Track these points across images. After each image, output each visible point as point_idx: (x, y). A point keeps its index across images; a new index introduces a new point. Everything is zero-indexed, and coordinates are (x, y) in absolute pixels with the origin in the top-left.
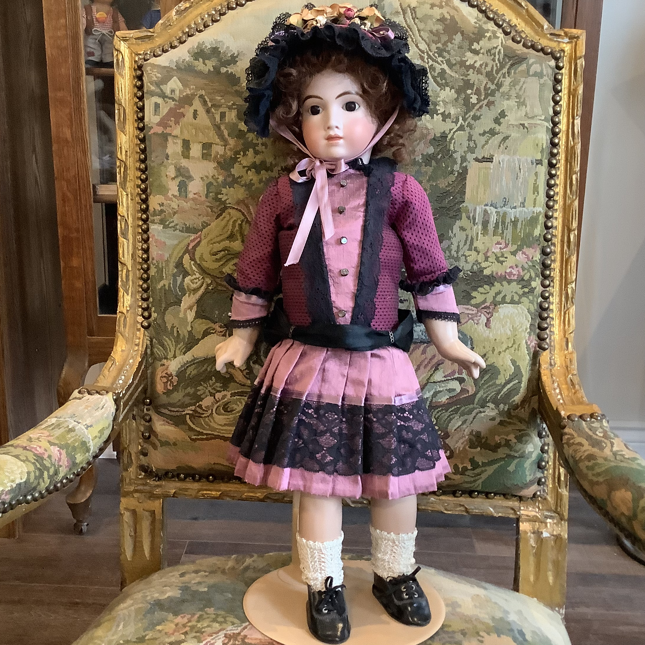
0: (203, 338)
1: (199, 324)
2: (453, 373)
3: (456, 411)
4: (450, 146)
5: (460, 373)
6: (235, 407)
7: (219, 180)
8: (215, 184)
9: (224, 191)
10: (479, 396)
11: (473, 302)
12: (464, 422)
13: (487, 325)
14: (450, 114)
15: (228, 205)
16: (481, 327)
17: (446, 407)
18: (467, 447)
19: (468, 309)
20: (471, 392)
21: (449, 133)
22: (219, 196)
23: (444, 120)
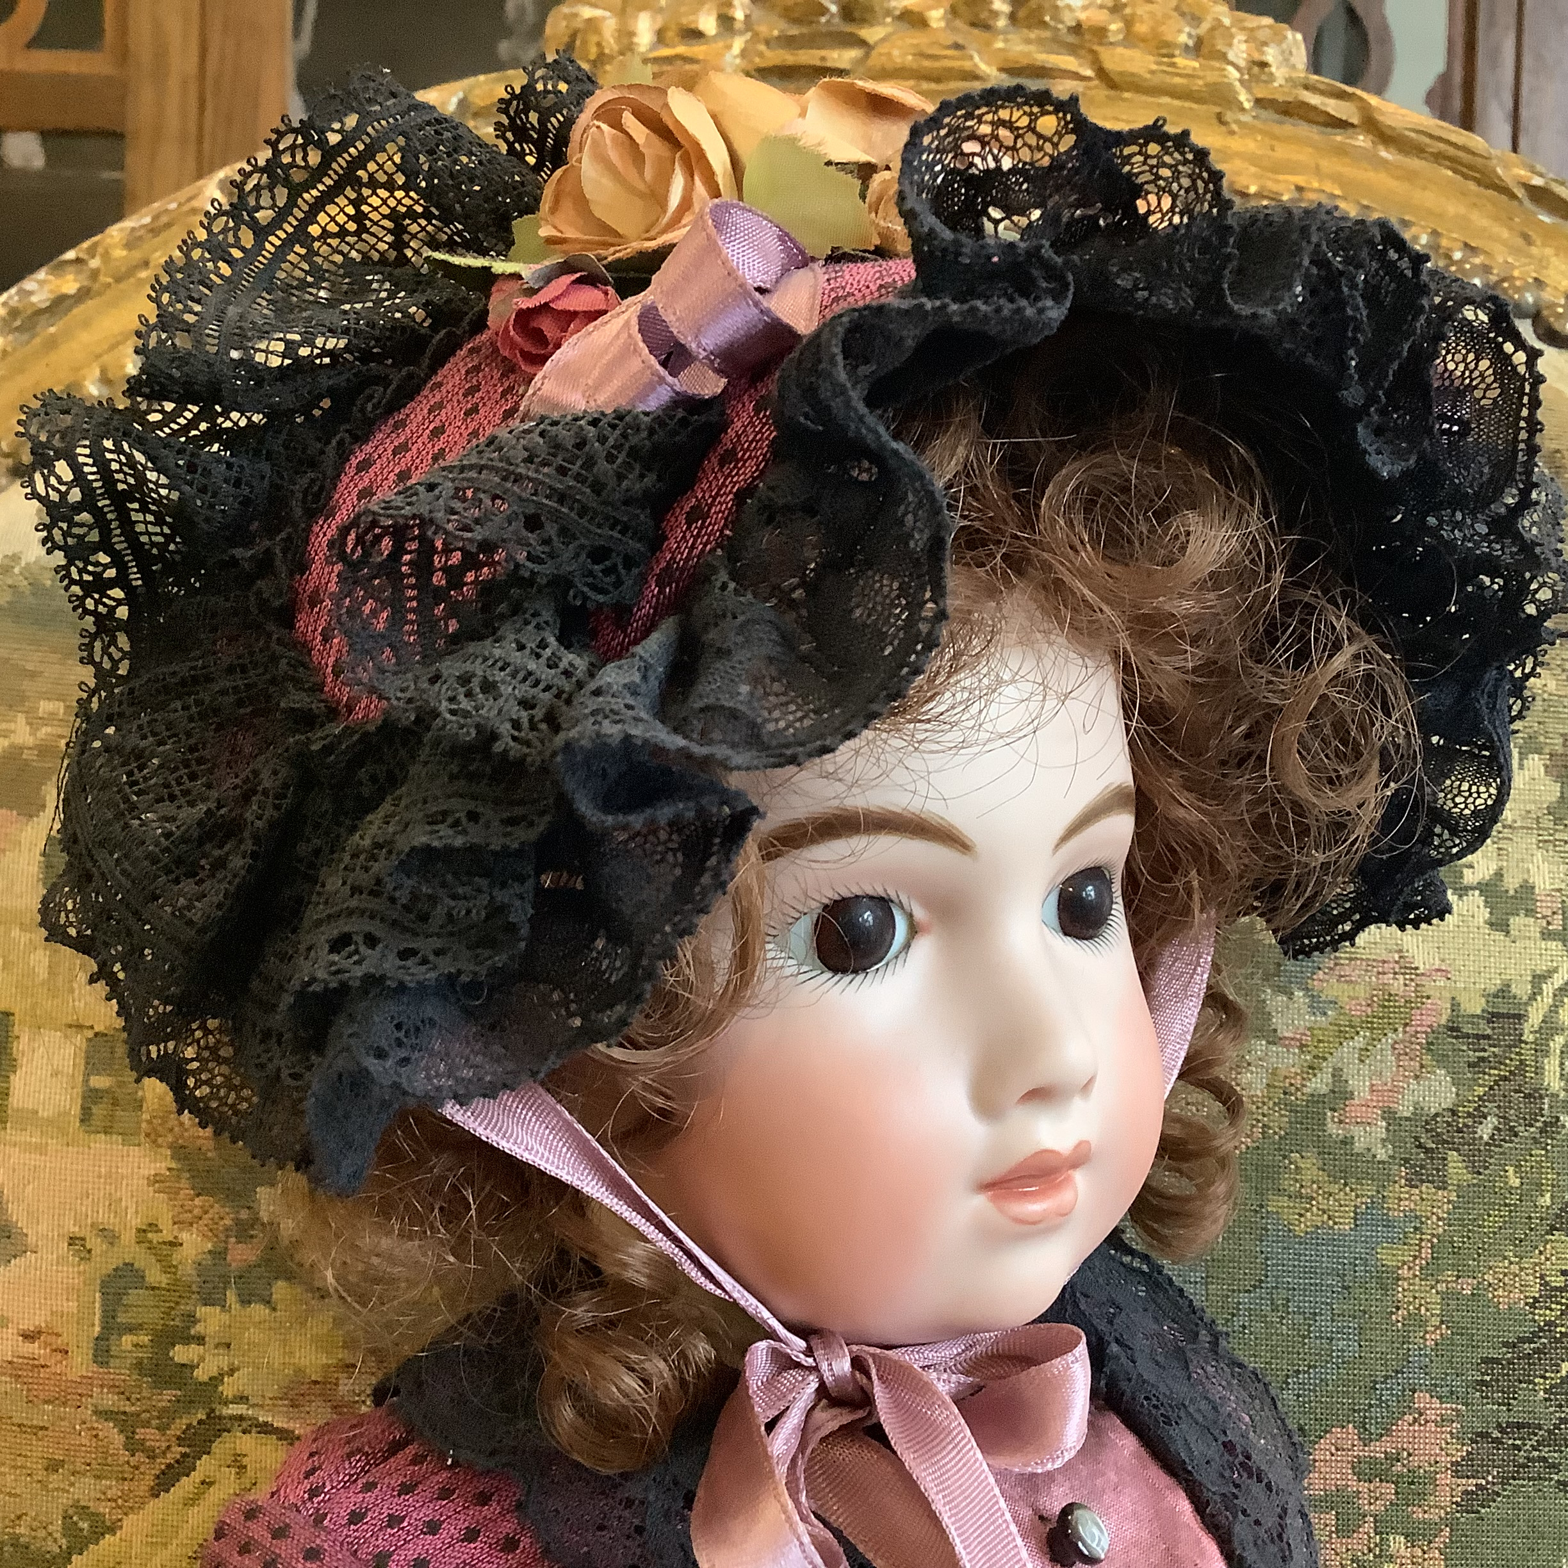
4: (1539, 1070)
7: (177, 1256)
8: (155, 1276)
9: (211, 1320)
14: (1527, 889)
15: (234, 1410)
21: (1533, 997)
22: (181, 1354)
23: (1499, 925)
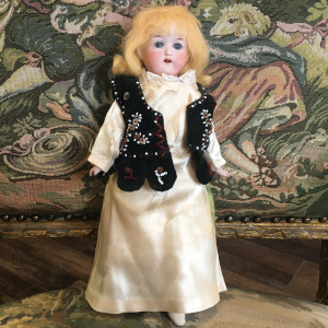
0: (15, 69)
1: (10, 55)
2: (285, 98)
3: (285, 139)
5: (292, 98)
6: (55, 143)
10: (310, 121)
11: (309, 19)
12: (293, 150)
13: (322, 45)
16: (316, 48)
17: (275, 135)
18: (295, 176)
19: (303, 27)
20: (302, 118)
